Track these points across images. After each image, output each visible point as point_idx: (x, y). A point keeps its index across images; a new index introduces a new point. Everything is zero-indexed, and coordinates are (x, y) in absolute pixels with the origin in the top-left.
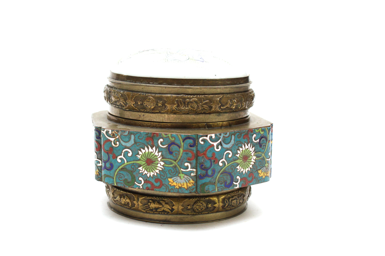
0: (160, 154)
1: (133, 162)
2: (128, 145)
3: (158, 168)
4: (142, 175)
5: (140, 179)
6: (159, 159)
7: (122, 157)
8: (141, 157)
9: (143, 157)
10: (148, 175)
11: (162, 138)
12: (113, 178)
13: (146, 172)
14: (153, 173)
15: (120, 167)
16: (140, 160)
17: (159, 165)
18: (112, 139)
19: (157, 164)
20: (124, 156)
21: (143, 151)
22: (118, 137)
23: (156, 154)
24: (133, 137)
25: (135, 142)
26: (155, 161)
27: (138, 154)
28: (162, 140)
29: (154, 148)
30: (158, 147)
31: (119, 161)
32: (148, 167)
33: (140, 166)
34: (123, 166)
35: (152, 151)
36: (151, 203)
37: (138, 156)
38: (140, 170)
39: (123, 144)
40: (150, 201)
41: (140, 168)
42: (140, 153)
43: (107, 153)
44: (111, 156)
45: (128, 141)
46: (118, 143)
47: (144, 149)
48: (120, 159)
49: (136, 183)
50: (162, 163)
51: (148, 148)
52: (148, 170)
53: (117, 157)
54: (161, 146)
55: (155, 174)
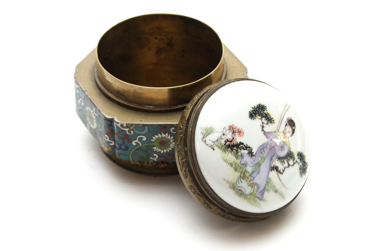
0: (172, 138)
1: (147, 144)
2: (142, 133)
3: (170, 147)
4: (156, 152)
5: (155, 155)
6: (172, 141)
7: (137, 141)
8: (155, 140)
9: (157, 140)
10: (162, 152)
11: (174, 127)
12: (129, 156)
13: (160, 150)
14: (166, 151)
15: (136, 148)
16: (154, 142)
17: (171, 145)
18: (127, 130)
19: (170, 144)
20: (139, 140)
21: (157, 137)
22: (132, 128)
23: (169, 137)
24: (147, 128)
25: (149, 131)
26: (168, 143)
27: (152, 138)
28: (173, 128)
29: (167, 134)
30: (170, 133)
31: (134, 144)
32: (161, 146)
33: (154, 146)
34: (138, 147)
35: (165, 136)
37: (152, 140)
38: (154, 149)
39: (138, 132)
41: (155, 148)
42: (154, 138)
43: (123, 139)
44: (126, 141)
45: (143, 131)
46: (132, 132)
47: (157, 135)
48: (136, 143)
49: (151, 158)
50: (174, 143)
51: (161, 134)
52: (162, 149)
53: (132, 142)
54: (173, 132)
55: (168, 151)
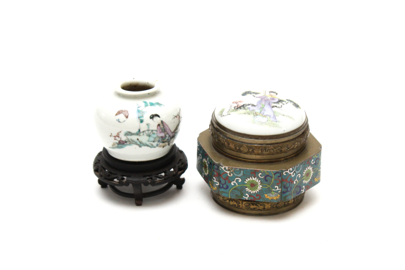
0: (260, 181)
1: (241, 185)
2: (239, 176)
3: (258, 189)
4: (248, 192)
5: (247, 194)
6: (259, 184)
7: (235, 182)
8: (248, 182)
9: (248, 183)
10: (252, 193)
11: (261, 173)
12: (228, 194)
13: (250, 191)
14: (255, 192)
15: (233, 188)
16: (246, 184)
17: (259, 187)
18: (228, 172)
19: (258, 186)
20: (236, 182)
21: (249, 179)
22: (232, 171)
23: (257, 181)
24: (242, 172)
25: (244, 174)
26: (256, 185)
27: (245, 181)
28: (261, 174)
29: (256, 178)
30: (258, 177)
31: (233, 184)
32: (252, 188)
33: (247, 187)
34: (235, 187)
35: (254, 179)
36: (251, 205)
37: (245, 182)
38: (246, 190)
39: (236, 175)
40: (251, 204)
41: (247, 189)
42: (247, 180)
43: (225, 180)
44: (227, 181)
45: (239, 174)
46: (232, 174)
47: (249, 178)
48: (233, 183)
49: (243, 196)
50: (261, 186)
51: (252, 178)
52: (252, 190)
53: (231, 182)
54: (260, 177)
55: (256, 192)
